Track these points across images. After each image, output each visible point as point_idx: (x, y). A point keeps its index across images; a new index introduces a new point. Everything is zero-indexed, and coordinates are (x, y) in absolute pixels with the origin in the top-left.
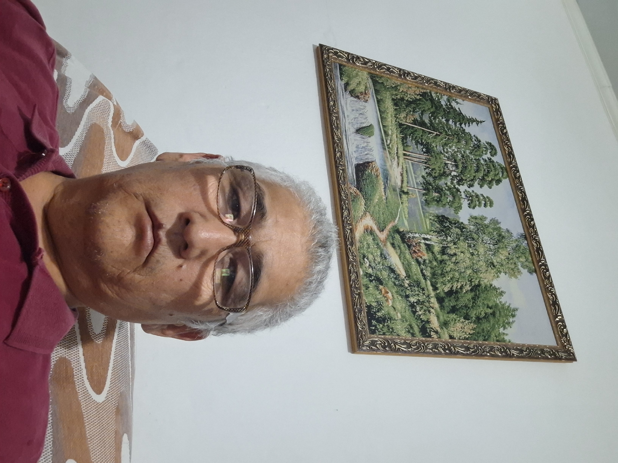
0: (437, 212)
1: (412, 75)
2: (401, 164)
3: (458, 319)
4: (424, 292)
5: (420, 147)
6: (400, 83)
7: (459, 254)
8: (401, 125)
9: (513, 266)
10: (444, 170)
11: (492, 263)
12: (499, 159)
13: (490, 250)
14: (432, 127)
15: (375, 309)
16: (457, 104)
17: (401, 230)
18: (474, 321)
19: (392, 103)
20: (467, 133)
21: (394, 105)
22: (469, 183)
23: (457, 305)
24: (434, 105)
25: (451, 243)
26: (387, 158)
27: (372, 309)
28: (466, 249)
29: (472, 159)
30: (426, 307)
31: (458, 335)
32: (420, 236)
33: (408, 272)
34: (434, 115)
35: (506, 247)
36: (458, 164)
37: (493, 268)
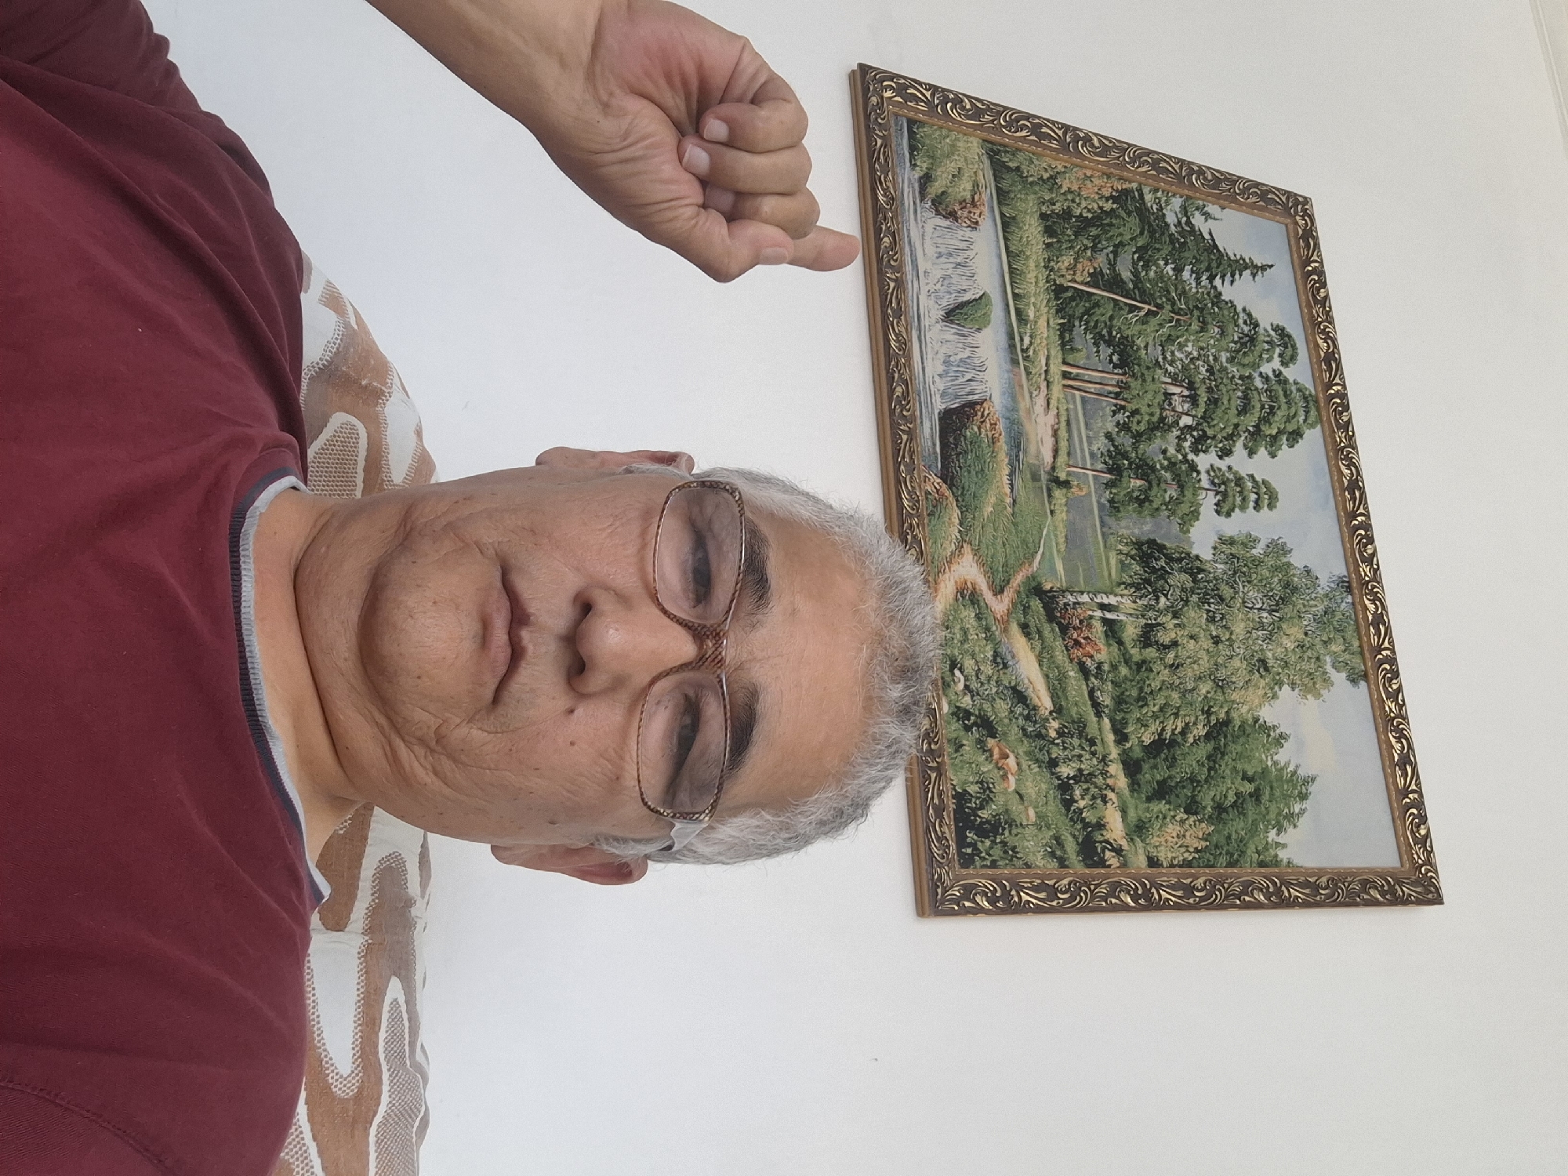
0: (1136, 531)
1: (1096, 142)
2: (1053, 403)
3: (1172, 813)
4: (1093, 749)
5: (1106, 351)
6: (1065, 167)
7: (1185, 642)
8: (1058, 290)
9: (1310, 666)
10: (1161, 414)
11: (1263, 662)
12: (1299, 373)
13: (1262, 626)
14: (1139, 290)
15: (975, 803)
16: (1206, 220)
17: (1048, 586)
18: (1210, 817)
19: (1039, 229)
20: (1227, 303)
21: (1045, 232)
22: (1221, 445)
23: (1170, 777)
24: (1146, 227)
25: (1165, 615)
26: (1021, 386)
27: (966, 802)
28: (1201, 627)
29: (1233, 377)
30: (1096, 787)
31: (1170, 855)
32: (1092, 599)
33: (1059, 698)
34: (1145, 256)
35: (1300, 617)
36: (1198, 392)
37: (1263, 674)
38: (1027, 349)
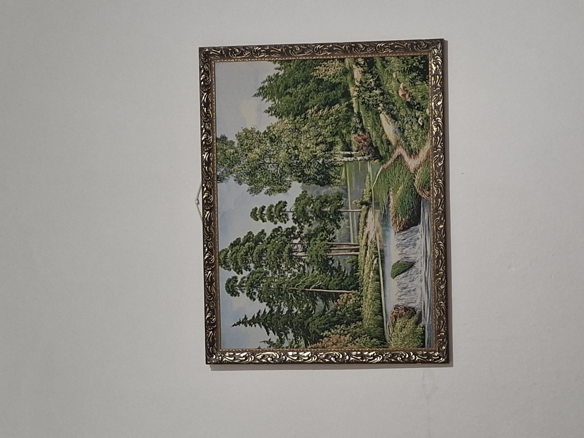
0: (330, 188)
2: (365, 237)
3: (330, 79)
4: (363, 100)
5: (335, 265)
6: (347, 346)
7: (312, 146)
8: (356, 288)
9: (245, 141)
10: (310, 241)
11: (272, 141)
13: (270, 157)
14: (313, 297)
15: (418, 78)
16: (270, 340)
17: (376, 161)
18: (312, 78)
19: (364, 313)
20: (264, 301)
21: (361, 312)
22: (279, 233)
23: (329, 92)
24: (305, 328)
25: (320, 156)
26: (380, 241)
27: (422, 78)
28: (303, 153)
29: (266, 266)
30: (364, 86)
31: (334, 63)
32: (356, 158)
33: (377, 119)
34: (308, 314)
35: (248, 162)
36: (288, 255)
37: (273, 136)
38: (375, 258)
